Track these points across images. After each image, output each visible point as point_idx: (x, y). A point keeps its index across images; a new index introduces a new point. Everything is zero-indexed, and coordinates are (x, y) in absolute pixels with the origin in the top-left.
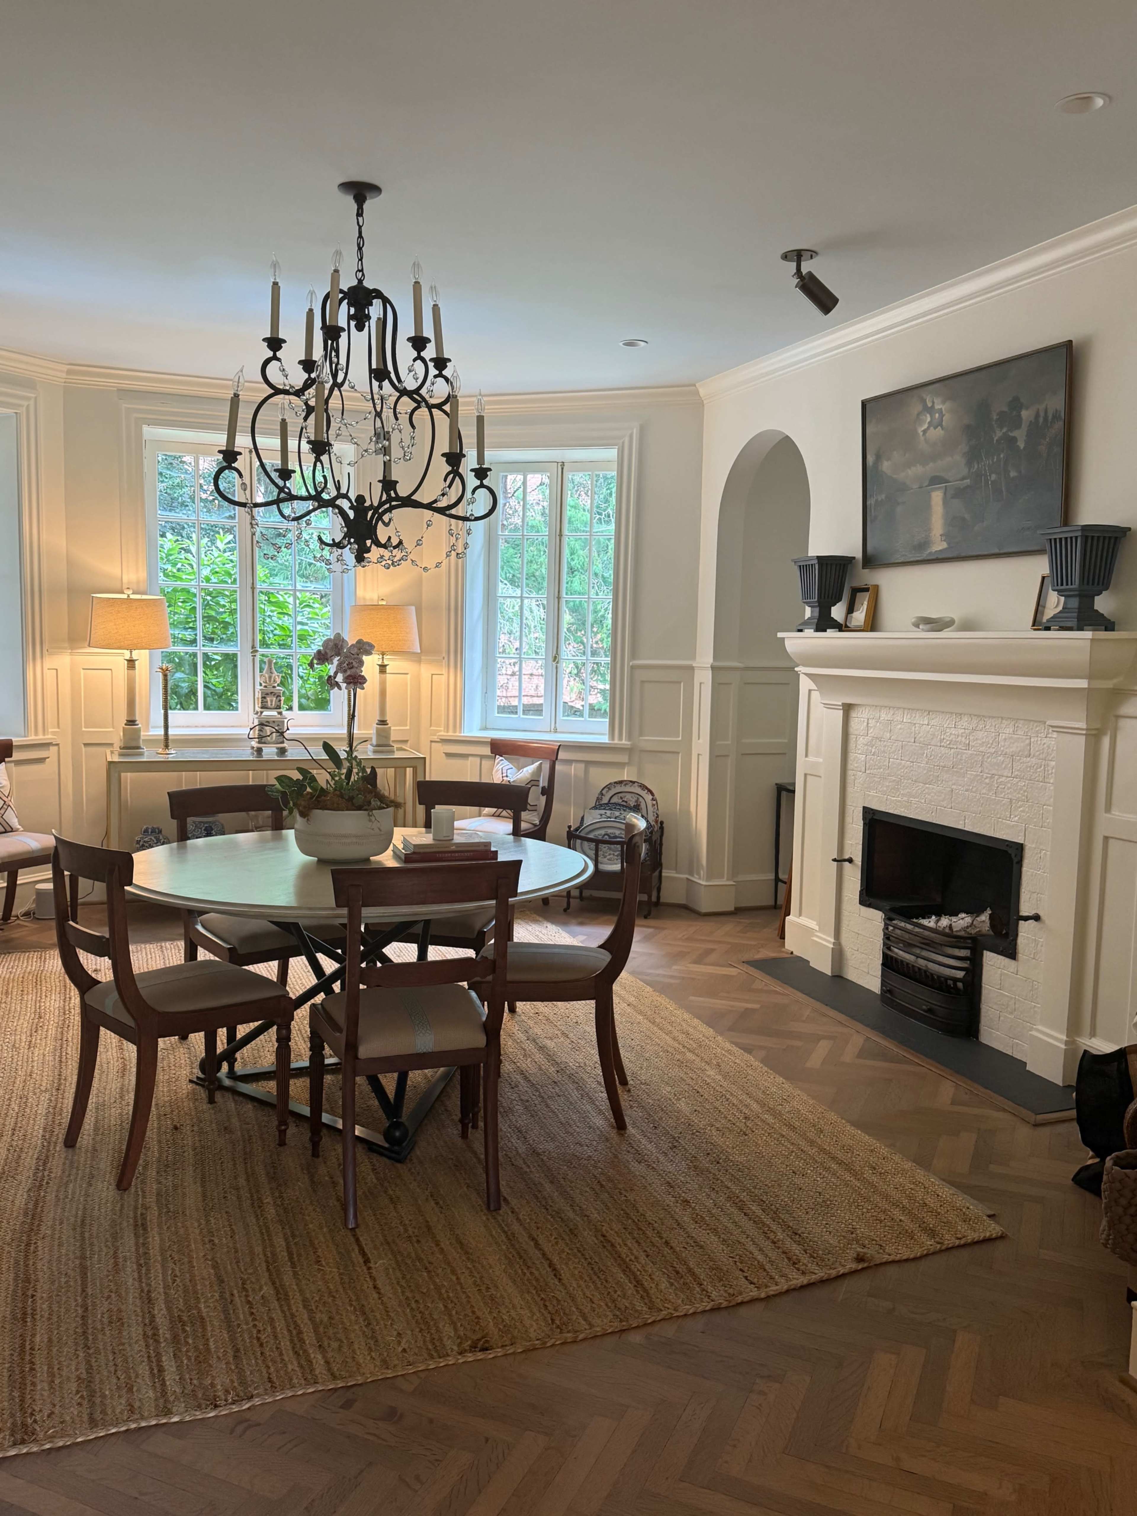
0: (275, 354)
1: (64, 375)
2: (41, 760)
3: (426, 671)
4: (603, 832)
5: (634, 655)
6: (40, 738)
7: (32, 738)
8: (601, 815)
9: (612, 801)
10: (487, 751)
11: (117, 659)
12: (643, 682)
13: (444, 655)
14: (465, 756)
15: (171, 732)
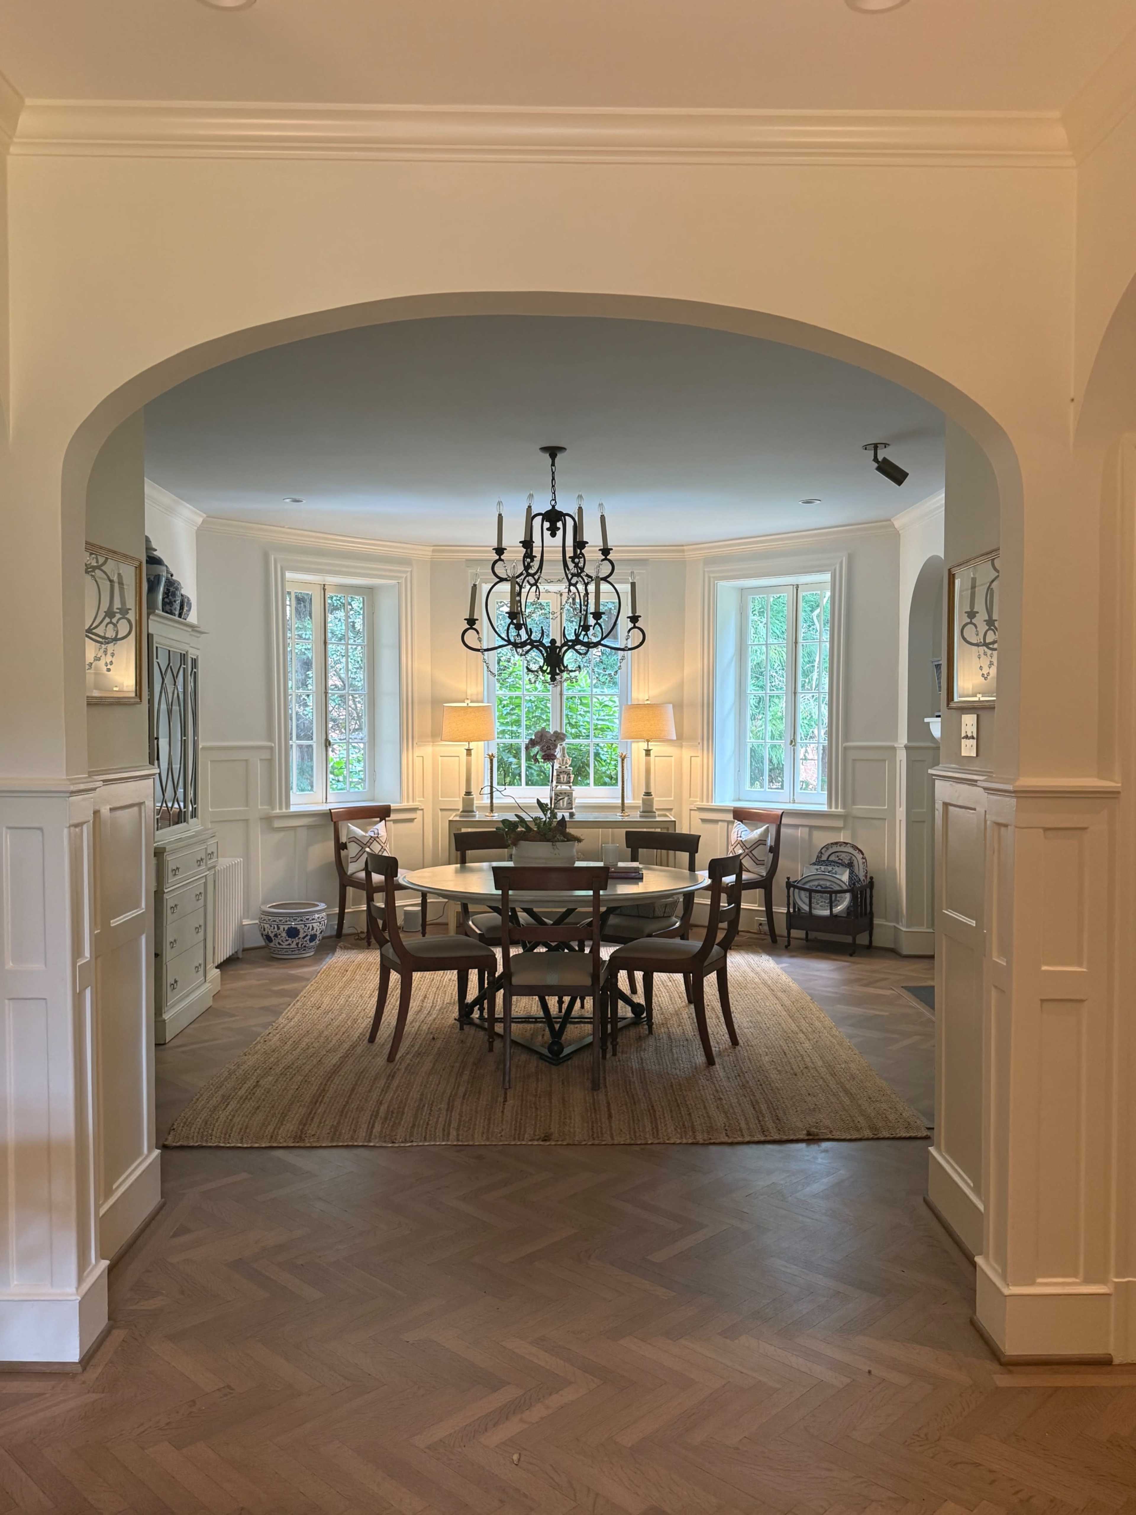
0: (500, 557)
1: (430, 553)
2: (411, 820)
3: (686, 753)
4: (816, 883)
5: (847, 738)
6: (411, 804)
7: (405, 805)
8: (817, 869)
9: (830, 859)
10: (730, 817)
11: (460, 749)
12: (854, 760)
13: (700, 741)
14: (716, 821)
15: (494, 801)
